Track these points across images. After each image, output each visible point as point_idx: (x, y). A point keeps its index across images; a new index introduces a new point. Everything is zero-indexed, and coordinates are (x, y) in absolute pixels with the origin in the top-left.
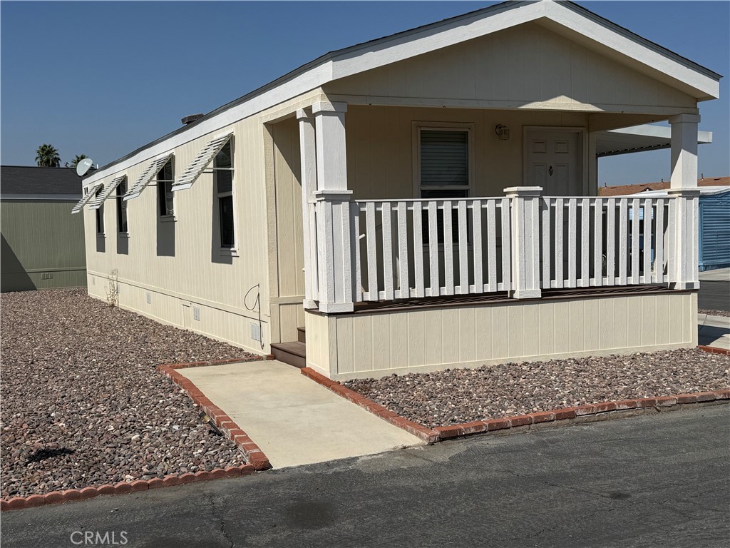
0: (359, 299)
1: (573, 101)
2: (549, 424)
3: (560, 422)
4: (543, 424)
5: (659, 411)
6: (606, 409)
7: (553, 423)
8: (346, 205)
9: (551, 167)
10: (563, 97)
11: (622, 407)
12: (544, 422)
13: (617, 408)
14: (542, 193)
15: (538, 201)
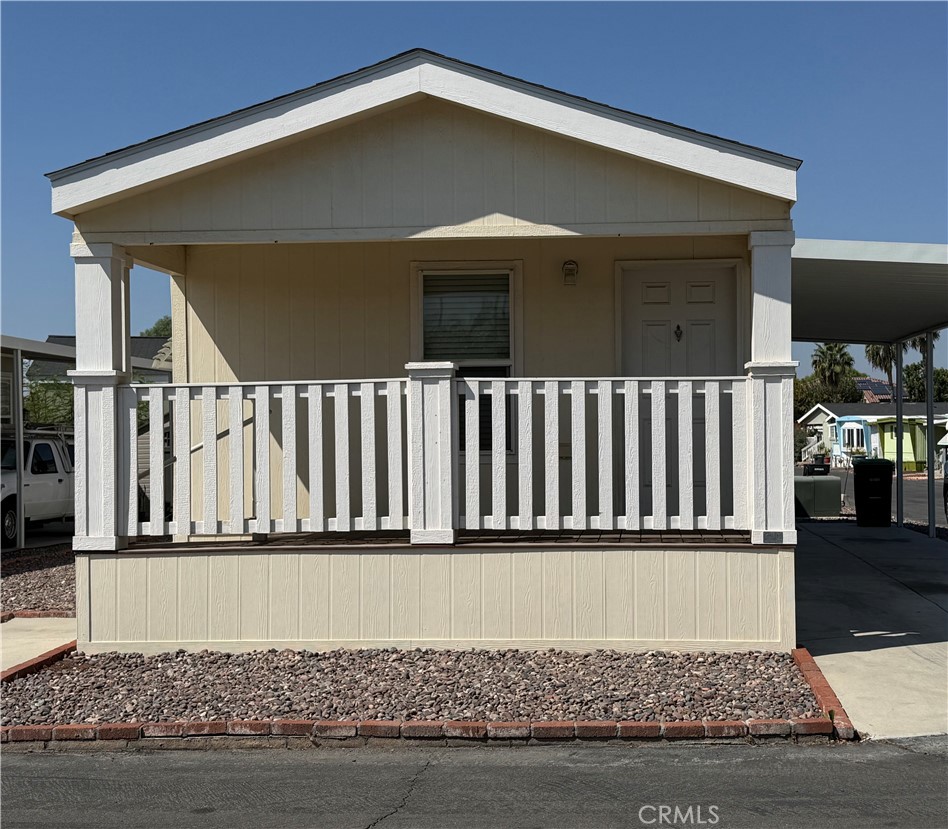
0: (132, 532)
1: (518, 222)
2: (84, 744)
3: (107, 743)
4: (72, 743)
5: (318, 745)
6: (205, 732)
7: (94, 743)
8: (108, 393)
9: (678, 327)
10: (498, 216)
11: (238, 730)
12: (75, 740)
13: (230, 731)
14: (461, 373)
15: (449, 386)
